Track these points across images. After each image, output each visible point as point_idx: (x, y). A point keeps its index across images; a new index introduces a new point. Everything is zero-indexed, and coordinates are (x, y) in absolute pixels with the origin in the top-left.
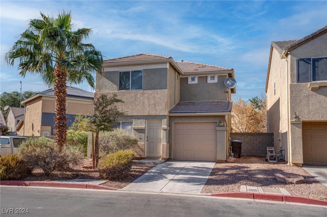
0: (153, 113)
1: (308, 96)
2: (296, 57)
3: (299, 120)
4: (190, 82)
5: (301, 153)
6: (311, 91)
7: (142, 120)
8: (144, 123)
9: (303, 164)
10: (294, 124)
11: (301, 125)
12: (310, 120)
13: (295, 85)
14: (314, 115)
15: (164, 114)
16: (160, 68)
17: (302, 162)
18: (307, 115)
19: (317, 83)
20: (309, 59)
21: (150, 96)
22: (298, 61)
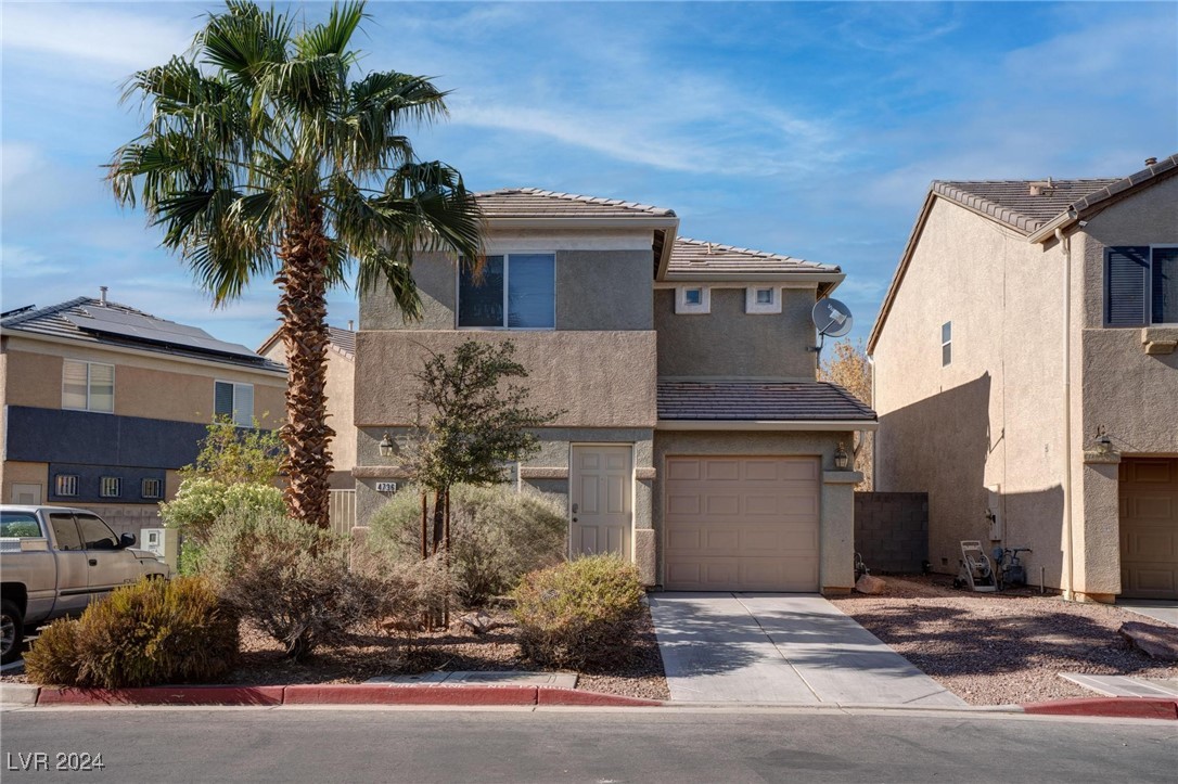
0: (601, 418)
1: (1138, 373)
2: (1102, 242)
3: (1110, 450)
4: (683, 306)
5: (1116, 559)
6: (1150, 357)
7: (556, 444)
8: (562, 455)
9: (1118, 597)
10: (1095, 463)
11: (1116, 469)
12: (1143, 450)
13: (1099, 333)
14: (1156, 434)
15: (643, 423)
16: (627, 252)
17: (1118, 590)
18: (1137, 435)
19: (1170, 332)
20: (1144, 250)
21: (587, 355)
22: (1110, 254)
